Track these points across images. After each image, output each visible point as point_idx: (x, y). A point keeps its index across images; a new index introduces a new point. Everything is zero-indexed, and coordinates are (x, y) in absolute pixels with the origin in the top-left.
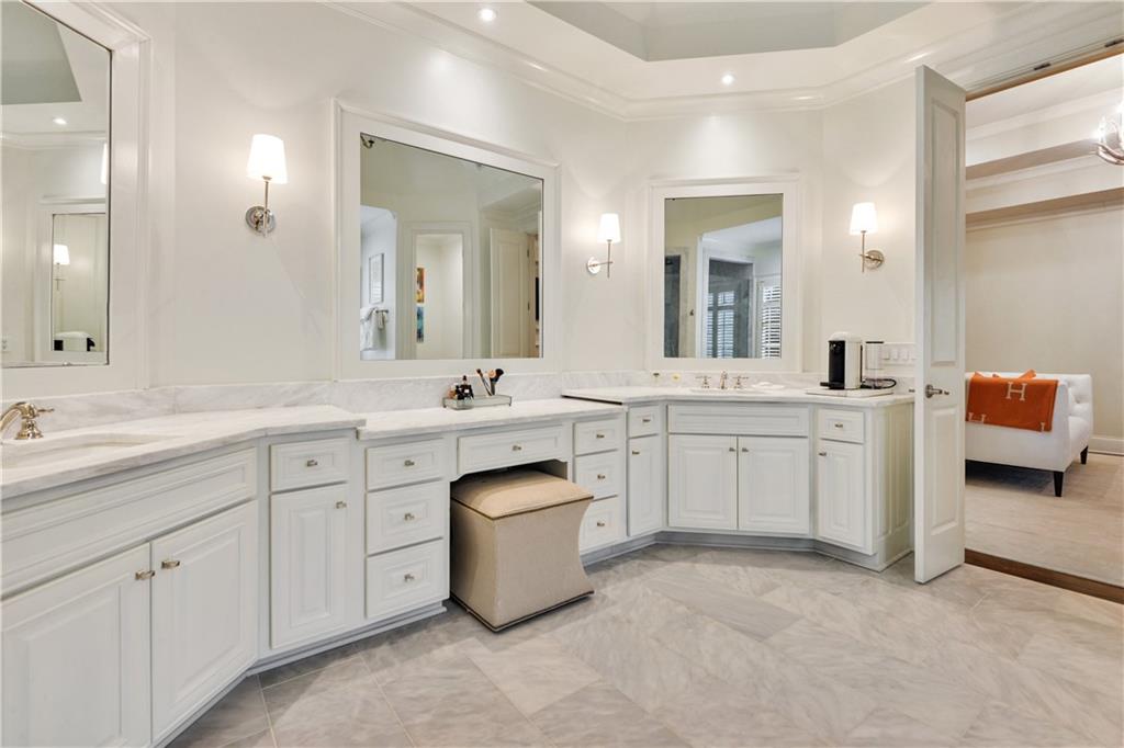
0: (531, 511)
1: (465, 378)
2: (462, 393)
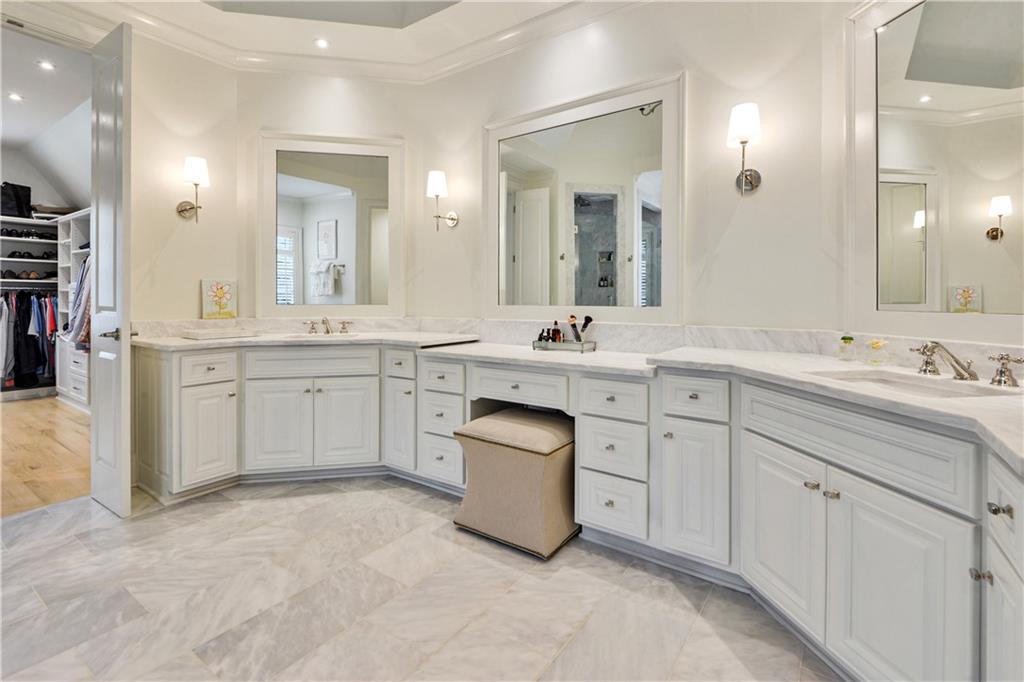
0: (474, 438)
1: (556, 323)
2: (553, 336)
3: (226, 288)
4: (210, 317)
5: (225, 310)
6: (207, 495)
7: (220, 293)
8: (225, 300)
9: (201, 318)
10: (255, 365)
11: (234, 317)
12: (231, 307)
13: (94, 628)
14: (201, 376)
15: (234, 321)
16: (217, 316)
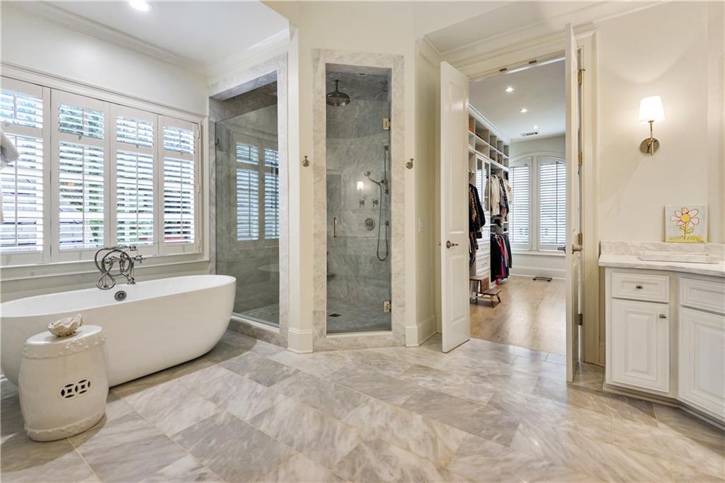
3: (692, 214)
4: (673, 240)
5: (691, 235)
6: (640, 400)
7: (685, 218)
8: (691, 225)
9: (664, 241)
10: (689, 292)
11: (702, 242)
12: (700, 231)
13: (484, 432)
14: (630, 291)
15: (702, 245)
16: (682, 240)
